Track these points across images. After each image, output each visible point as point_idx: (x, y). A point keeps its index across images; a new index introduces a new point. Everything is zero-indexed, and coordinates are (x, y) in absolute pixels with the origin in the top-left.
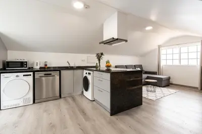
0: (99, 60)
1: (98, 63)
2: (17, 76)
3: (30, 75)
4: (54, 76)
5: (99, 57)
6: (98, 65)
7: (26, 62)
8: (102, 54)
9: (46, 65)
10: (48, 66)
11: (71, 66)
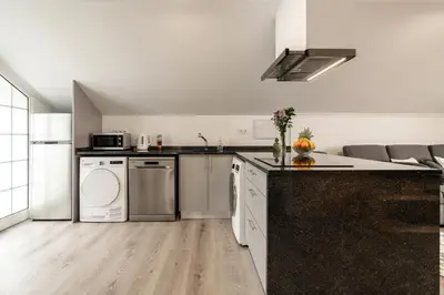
0: (283, 130)
1: (279, 137)
2: (101, 163)
3: (121, 162)
4: (164, 167)
5: (283, 120)
6: (280, 142)
7: (121, 136)
8: (290, 112)
9: (160, 143)
10: (163, 145)
11: (209, 145)
